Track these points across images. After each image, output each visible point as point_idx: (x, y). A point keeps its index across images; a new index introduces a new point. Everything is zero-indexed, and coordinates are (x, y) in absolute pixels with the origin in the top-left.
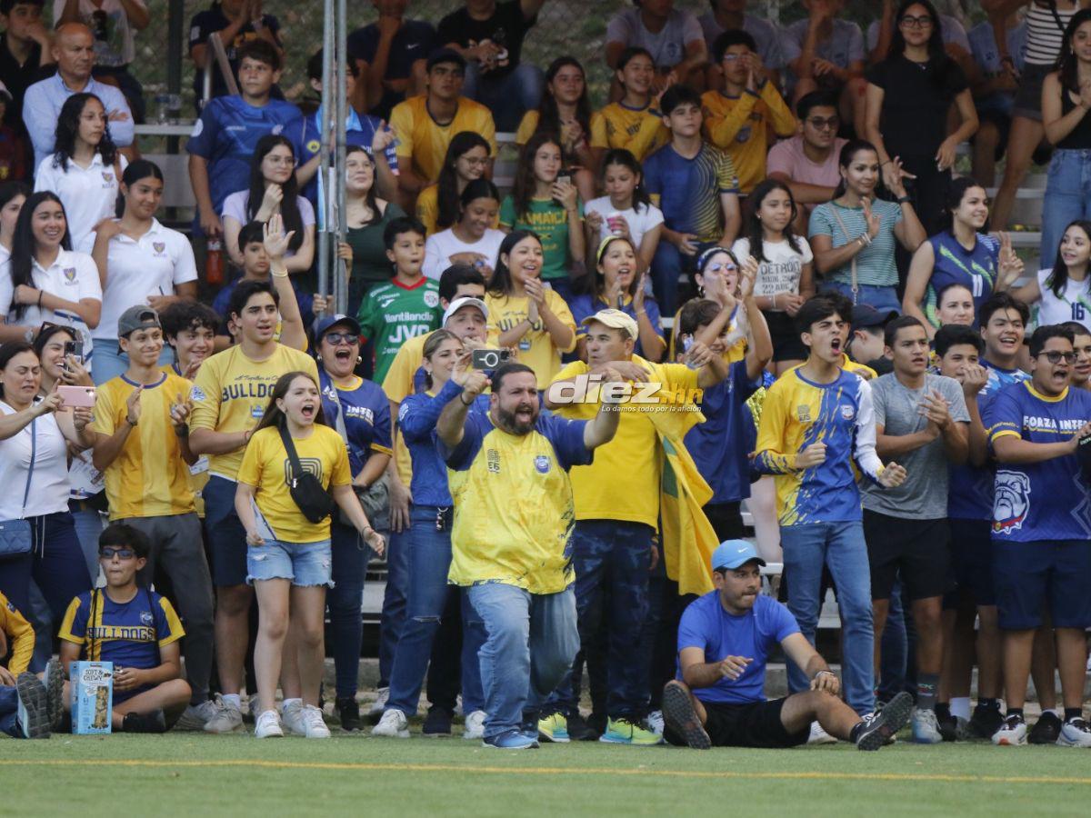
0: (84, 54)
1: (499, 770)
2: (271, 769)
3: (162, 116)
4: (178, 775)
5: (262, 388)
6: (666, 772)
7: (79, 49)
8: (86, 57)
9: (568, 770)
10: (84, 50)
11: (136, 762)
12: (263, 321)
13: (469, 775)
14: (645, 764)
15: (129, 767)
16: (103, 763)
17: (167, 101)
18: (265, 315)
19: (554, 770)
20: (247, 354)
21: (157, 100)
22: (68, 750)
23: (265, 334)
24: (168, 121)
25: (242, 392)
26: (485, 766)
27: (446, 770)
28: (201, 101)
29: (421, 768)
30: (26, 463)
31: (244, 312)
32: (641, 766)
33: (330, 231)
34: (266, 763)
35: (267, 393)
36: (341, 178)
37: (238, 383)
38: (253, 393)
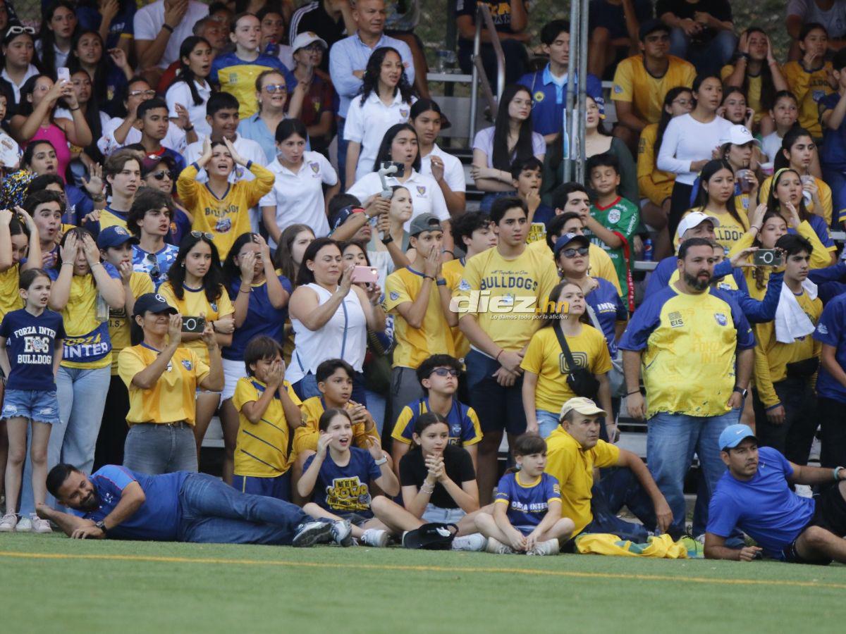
0: (377, 16)
1: (706, 580)
2: (530, 575)
3: (442, 66)
4: (459, 578)
5: (512, 280)
6: (835, 586)
7: (373, 11)
8: (379, 18)
9: (759, 582)
10: (377, 12)
11: (425, 568)
12: (516, 231)
13: (686, 584)
14: (817, 578)
15: (420, 571)
16: (400, 567)
17: (445, 55)
18: (517, 226)
19: (749, 582)
20: (502, 253)
21: (438, 54)
22: (369, 556)
23: (518, 240)
24: (445, 71)
25: (496, 283)
26: (694, 577)
27: (665, 580)
28: (472, 56)
29: (646, 577)
30: (342, 328)
31: (502, 222)
32: (815, 580)
33: (573, 159)
34: (525, 571)
35: (516, 283)
36: (582, 118)
37: (494, 276)
38: (505, 285)
